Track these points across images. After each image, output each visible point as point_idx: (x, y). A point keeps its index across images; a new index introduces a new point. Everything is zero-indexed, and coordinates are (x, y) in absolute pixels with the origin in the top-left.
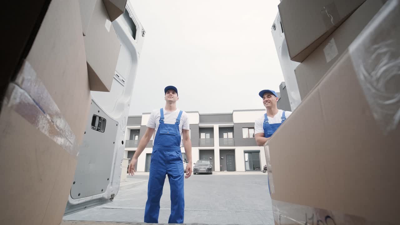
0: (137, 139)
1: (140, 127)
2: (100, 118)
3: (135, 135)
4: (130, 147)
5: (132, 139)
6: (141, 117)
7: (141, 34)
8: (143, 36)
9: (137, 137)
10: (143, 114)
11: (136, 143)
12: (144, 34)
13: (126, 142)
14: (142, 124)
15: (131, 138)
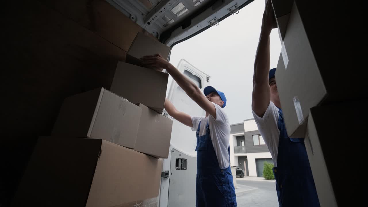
0: (244, 145)
1: (244, 133)
2: (182, 159)
3: (241, 142)
4: (239, 152)
5: (239, 146)
6: (243, 124)
7: (206, 81)
8: (208, 82)
9: (243, 143)
10: (245, 121)
11: (243, 149)
12: (208, 80)
13: (234, 148)
14: (246, 130)
15: (238, 144)
